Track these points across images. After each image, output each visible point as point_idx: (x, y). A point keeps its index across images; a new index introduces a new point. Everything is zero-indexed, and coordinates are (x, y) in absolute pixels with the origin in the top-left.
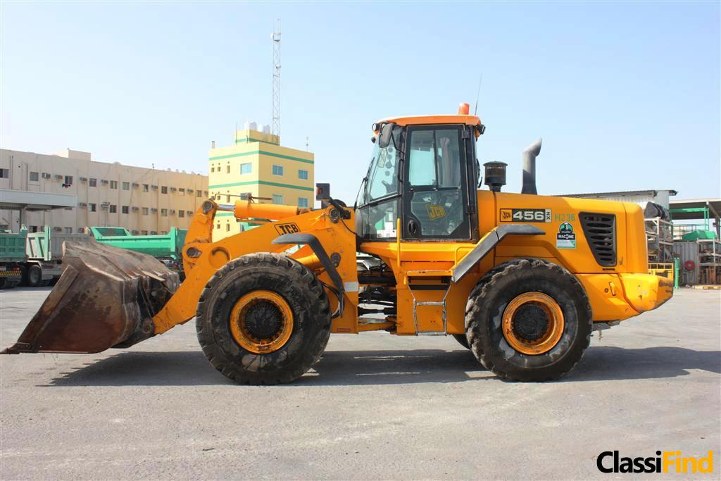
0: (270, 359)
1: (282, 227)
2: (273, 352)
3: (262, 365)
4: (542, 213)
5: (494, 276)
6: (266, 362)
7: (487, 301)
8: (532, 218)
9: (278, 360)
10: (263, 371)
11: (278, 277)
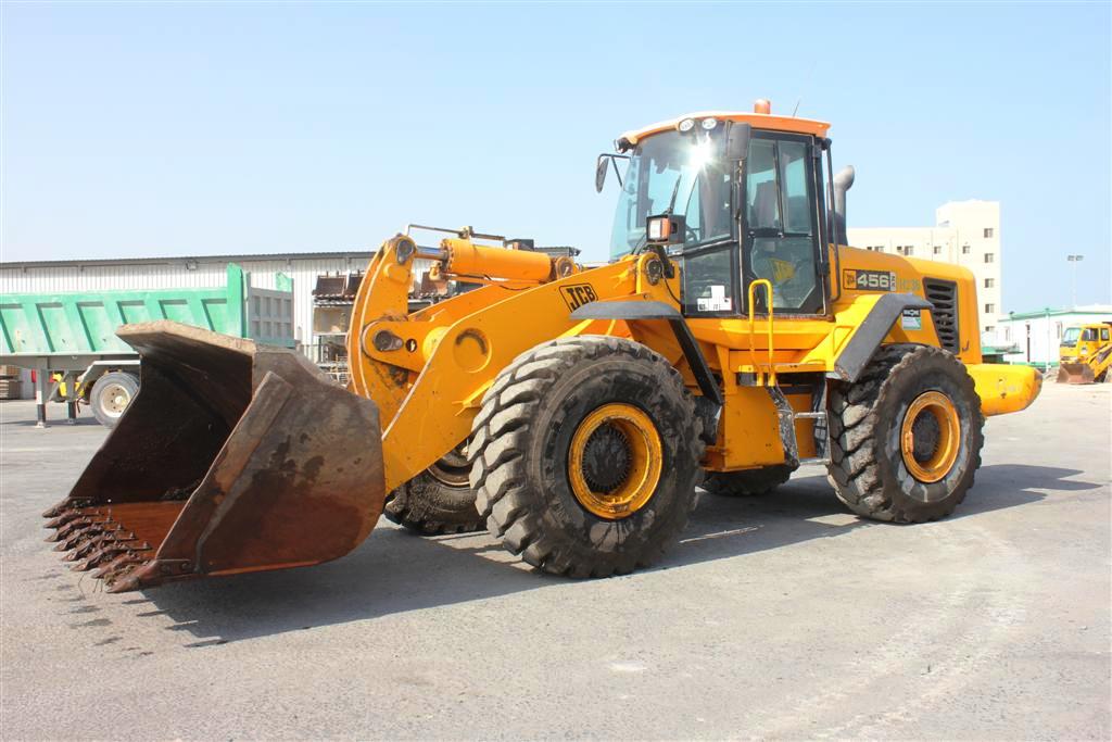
0: (632, 527)
1: (570, 291)
2: (633, 514)
3: (622, 539)
4: (886, 277)
5: (892, 370)
6: (628, 533)
7: (887, 406)
8: (876, 285)
9: (643, 528)
10: (622, 549)
11: (641, 378)
